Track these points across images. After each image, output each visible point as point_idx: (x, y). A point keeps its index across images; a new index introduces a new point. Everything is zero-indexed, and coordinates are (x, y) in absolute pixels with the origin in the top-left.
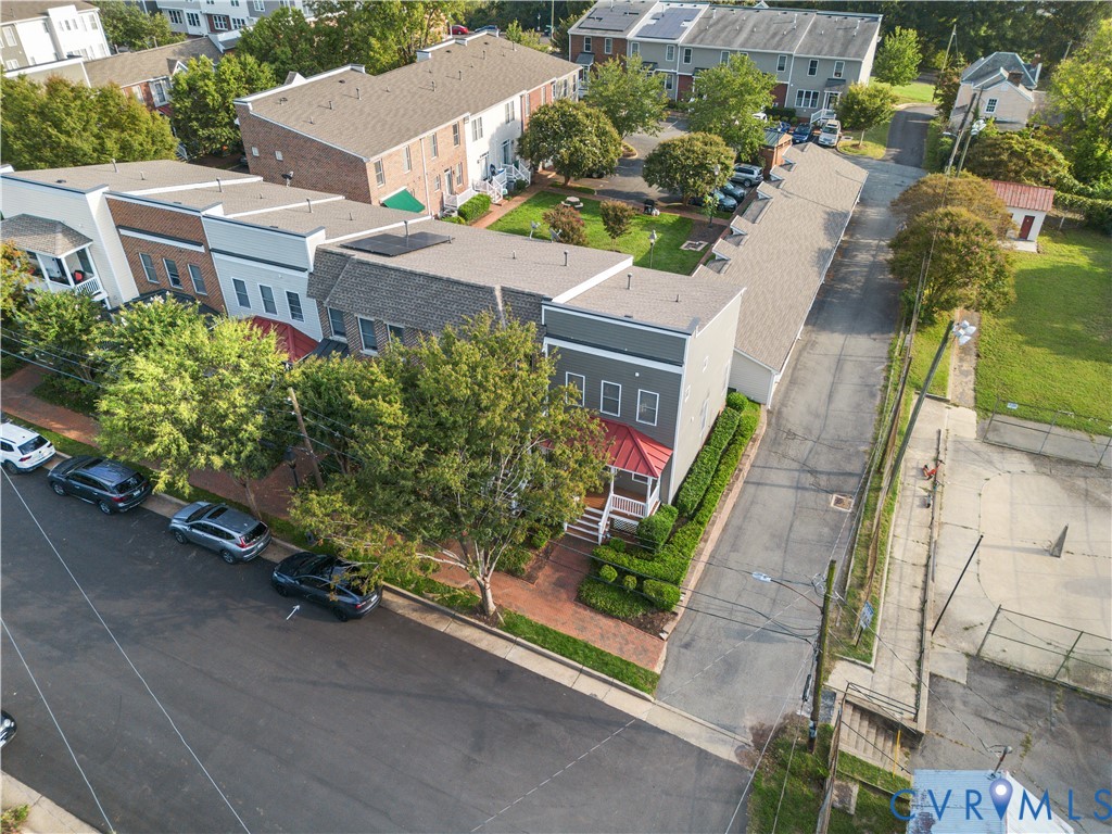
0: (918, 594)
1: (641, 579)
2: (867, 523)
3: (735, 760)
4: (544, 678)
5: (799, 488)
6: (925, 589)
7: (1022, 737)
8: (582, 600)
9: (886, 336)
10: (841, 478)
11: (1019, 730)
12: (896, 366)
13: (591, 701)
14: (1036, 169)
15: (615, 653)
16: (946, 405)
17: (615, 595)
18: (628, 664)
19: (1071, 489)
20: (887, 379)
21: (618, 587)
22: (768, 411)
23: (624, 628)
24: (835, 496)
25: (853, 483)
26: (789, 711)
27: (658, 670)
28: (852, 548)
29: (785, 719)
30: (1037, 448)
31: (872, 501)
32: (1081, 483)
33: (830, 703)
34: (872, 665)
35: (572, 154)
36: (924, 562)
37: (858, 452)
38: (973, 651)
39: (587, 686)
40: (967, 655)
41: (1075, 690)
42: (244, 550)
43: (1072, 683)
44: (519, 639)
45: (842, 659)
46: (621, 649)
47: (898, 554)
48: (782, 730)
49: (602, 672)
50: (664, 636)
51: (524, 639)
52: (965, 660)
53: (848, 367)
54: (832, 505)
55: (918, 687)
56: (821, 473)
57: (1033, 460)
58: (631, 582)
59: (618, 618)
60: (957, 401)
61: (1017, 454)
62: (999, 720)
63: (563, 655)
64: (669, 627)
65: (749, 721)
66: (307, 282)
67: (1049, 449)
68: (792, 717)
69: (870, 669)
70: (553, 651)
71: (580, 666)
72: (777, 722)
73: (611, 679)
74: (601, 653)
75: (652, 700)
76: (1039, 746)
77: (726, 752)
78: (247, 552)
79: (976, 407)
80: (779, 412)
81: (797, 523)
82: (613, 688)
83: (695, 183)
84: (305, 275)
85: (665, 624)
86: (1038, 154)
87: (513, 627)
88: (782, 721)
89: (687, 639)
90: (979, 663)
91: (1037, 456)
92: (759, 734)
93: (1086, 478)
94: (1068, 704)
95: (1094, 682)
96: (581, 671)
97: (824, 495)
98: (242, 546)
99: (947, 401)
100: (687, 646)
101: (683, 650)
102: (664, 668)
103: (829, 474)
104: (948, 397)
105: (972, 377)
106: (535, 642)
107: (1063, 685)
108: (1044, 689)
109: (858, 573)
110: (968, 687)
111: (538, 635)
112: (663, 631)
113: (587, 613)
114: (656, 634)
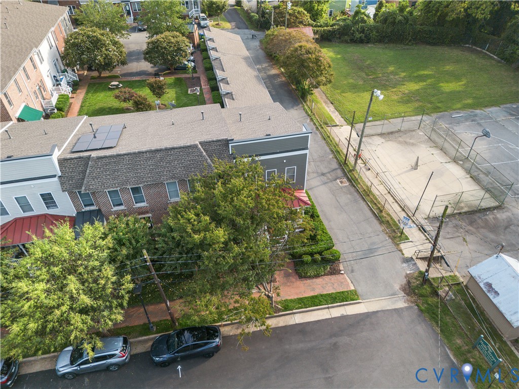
0: (397, 205)
2: (359, 186)
3: (406, 305)
4: (319, 321)
5: (325, 183)
7: (461, 238)
8: (302, 276)
9: (298, 107)
10: (334, 172)
11: (459, 237)
12: (313, 118)
13: (343, 317)
15: (334, 291)
16: (339, 127)
17: (315, 267)
18: (342, 292)
19: (400, 142)
20: (315, 124)
21: (314, 261)
23: (327, 278)
24: (338, 181)
25: (339, 173)
26: (404, 274)
27: (352, 288)
28: (363, 198)
29: (406, 278)
30: (379, 131)
31: (353, 177)
32: (400, 139)
33: (414, 262)
34: (410, 240)
35: (104, 58)
36: (387, 191)
37: (330, 159)
38: (425, 216)
39: (336, 312)
40: (425, 219)
41: (460, 213)
43: (459, 212)
44: (294, 311)
45: (401, 243)
46: (333, 288)
48: (409, 283)
49: (337, 302)
50: (342, 272)
51: (296, 309)
54: (340, 185)
56: (326, 173)
57: (381, 137)
58: (318, 257)
59: (322, 276)
60: (341, 124)
61: (375, 137)
62: (452, 236)
63: (317, 306)
64: (341, 267)
65: (397, 287)
66: (59, 182)
67: (384, 131)
68: (407, 276)
69: (411, 242)
70: (312, 307)
71: (327, 306)
72: (405, 281)
73: (342, 303)
74: (329, 295)
75: (361, 301)
76: (468, 238)
77: (401, 304)
78: (126, 359)
79: (347, 124)
81: (338, 199)
82: (345, 307)
83: (179, 59)
84: (56, 179)
85: (339, 267)
87: (287, 307)
88: (405, 279)
90: (431, 220)
91: (381, 135)
92: (404, 289)
93: (400, 136)
94: (462, 219)
95: (462, 208)
96: (328, 308)
97: (334, 182)
98: (123, 356)
100: (352, 271)
101: (353, 274)
102: (354, 285)
103: (329, 173)
104: (338, 124)
105: (337, 113)
106: (302, 308)
107: (456, 214)
108: (453, 218)
109: (376, 207)
111: (300, 304)
112: (341, 271)
113: (309, 281)
114: (339, 273)
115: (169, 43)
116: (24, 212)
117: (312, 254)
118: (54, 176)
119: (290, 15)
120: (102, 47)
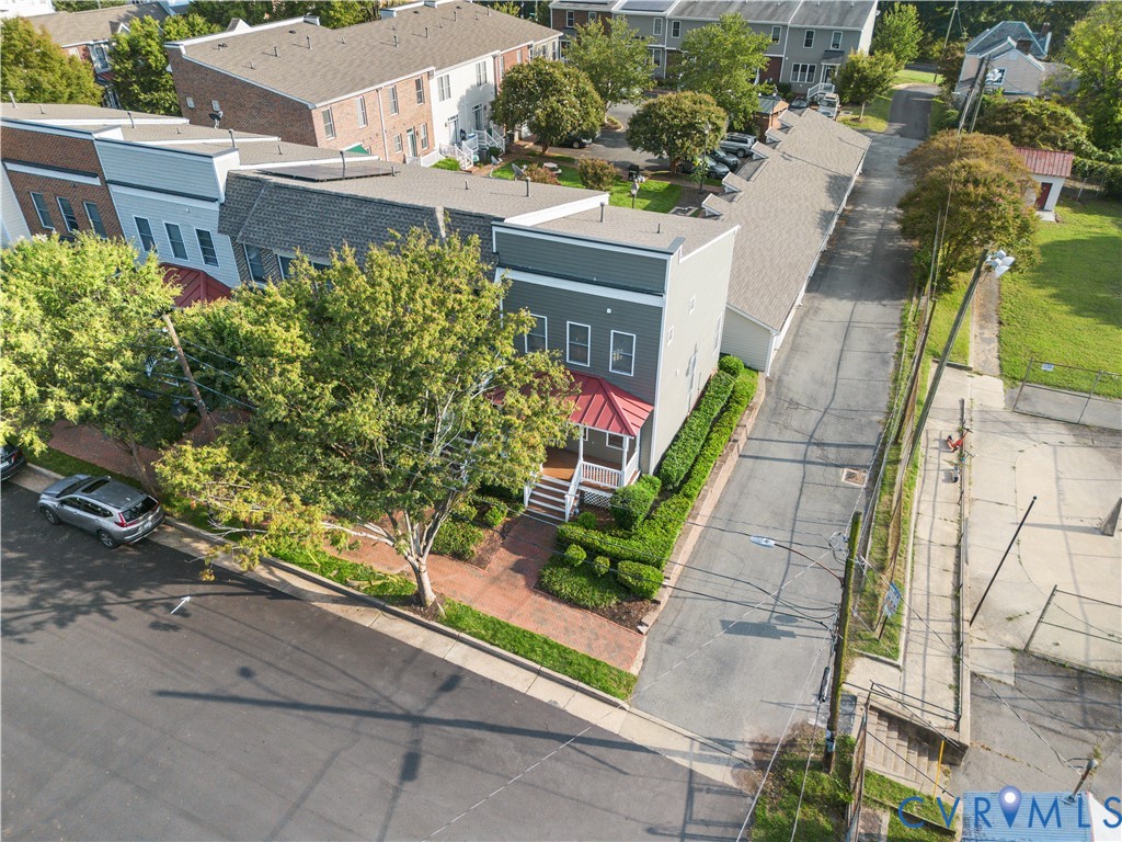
0: (949, 578)
1: (615, 560)
2: (885, 498)
3: (731, 783)
4: (491, 681)
5: (806, 462)
6: (958, 573)
7: (1090, 749)
8: (542, 588)
9: (898, 302)
10: (853, 450)
11: (1085, 741)
12: (910, 332)
13: (551, 709)
14: (1053, 134)
15: (582, 650)
16: (967, 373)
17: (584, 581)
18: (598, 663)
20: (900, 345)
21: (587, 570)
22: (768, 380)
23: (593, 620)
24: (846, 470)
25: (867, 457)
26: (799, 719)
27: (634, 670)
28: (869, 527)
29: (793, 730)
30: (1075, 417)
31: (889, 474)
33: (850, 709)
34: (900, 662)
36: (955, 542)
37: (871, 422)
38: (1021, 646)
39: (544, 691)
40: (1013, 650)
42: (125, 529)
44: (463, 635)
45: (862, 655)
46: (589, 646)
47: (923, 533)
48: (791, 743)
49: (565, 673)
50: (643, 629)
51: (469, 634)
52: (1011, 657)
53: (856, 333)
54: (843, 479)
55: (957, 688)
56: (829, 445)
57: (1071, 430)
58: (603, 563)
59: (587, 608)
60: (980, 370)
61: (1053, 425)
62: (1059, 728)
63: (516, 653)
64: (649, 619)
65: (749, 734)
66: (217, 215)
67: (1088, 419)
68: (803, 726)
69: (898, 667)
70: (504, 648)
71: (538, 667)
72: (783, 735)
73: (576, 682)
74: (563, 651)
75: (627, 707)
77: (720, 774)
78: (130, 533)
79: (1002, 375)
80: (780, 380)
81: (804, 500)
82: (578, 694)
84: (215, 207)
85: (644, 614)
86: (1053, 116)
87: (454, 623)
88: (790, 732)
89: (671, 632)
90: (1027, 659)
91: (1075, 426)
92: (762, 750)
96: (539, 673)
97: (833, 469)
98: (122, 525)
99: (969, 369)
100: (671, 641)
101: (665, 646)
102: (643, 668)
103: (838, 446)
104: (970, 365)
105: (995, 345)
106: (483, 639)
108: (1110, 690)
109: (877, 555)
110: (1016, 688)
111: (487, 630)
112: (641, 624)
113: (550, 604)
114: (633, 627)
115: (676, 109)
116: (176, 256)
117: (593, 552)
118: (213, 200)
119: (1027, 117)
120: (553, 95)
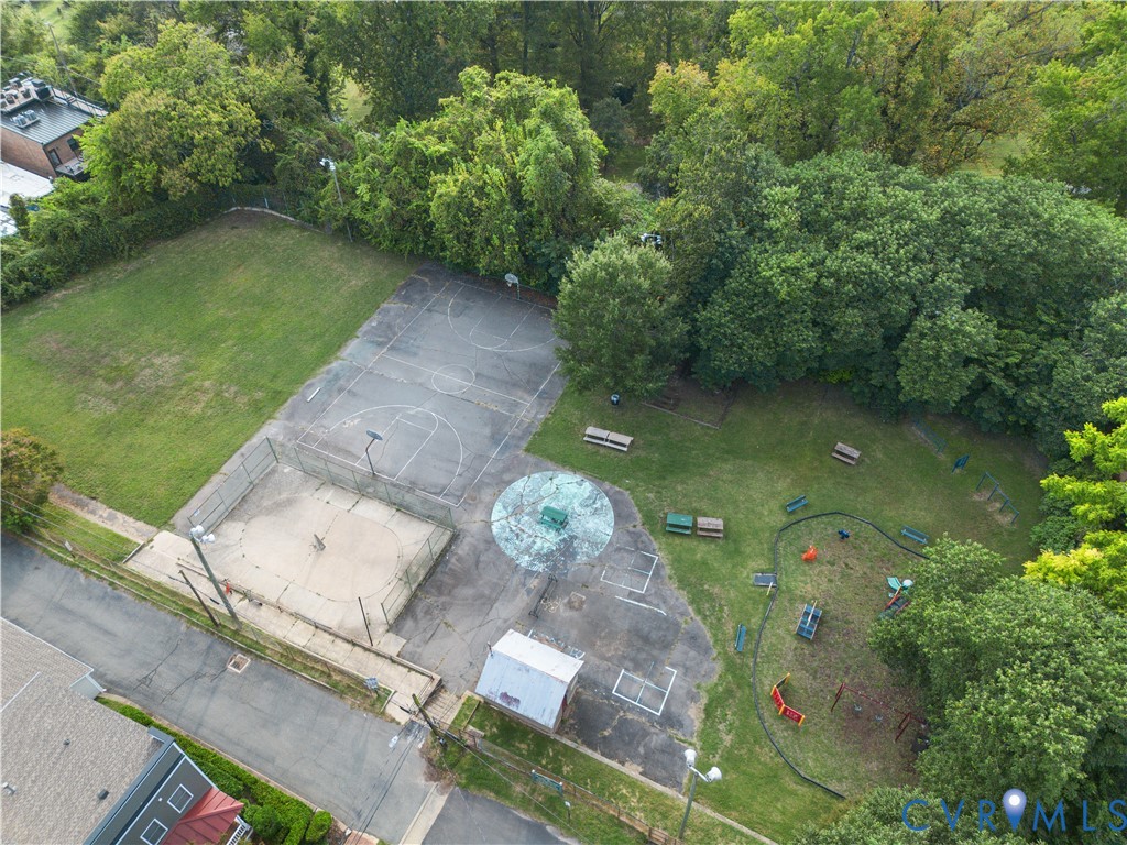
0: (339, 642)
2: (268, 652)
3: (446, 797)
5: (213, 691)
6: (337, 636)
10: (211, 655)
11: (439, 625)
16: (148, 548)
19: (269, 511)
20: (101, 579)
22: (108, 691)
24: (230, 667)
25: (219, 648)
26: (417, 753)
28: (290, 671)
29: (423, 758)
30: (222, 510)
31: (248, 642)
32: (266, 503)
33: (416, 726)
36: (313, 628)
37: (186, 634)
38: (387, 627)
40: (388, 631)
41: (419, 585)
43: (416, 585)
45: (385, 708)
47: (303, 642)
48: (430, 761)
50: (348, 832)
52: (390, 634)
53: (69, 603)
54: (239, 672)
55: (411, 669)
56: (200, 669)
57: (233, 519)
60: (146, 538)
62: (431, 633)
64: (343, 827)
65: (421, 781)
68: (422, 752)
69: (395, 692)
76: (449, 619)
77: (438, 802)
79: (159, 528)
80: (112, 682)
81: (254, 704)
85: (339, 829)
88: (424, 761)
89: (353, 815)
90: (395, 627)
91: (231, 515)
92: (431, 777)
93: (262, 497)
94: (427, 592)
95: (417, 574)
97: (226, 675)
99: (143, 546)
100: (358, 815)
101: (362, 819)
102: (374, 835)
103: (204, 664)
104: (142, 543)
105: (120, 515)
107: (416, 590)
108: (417, 600)
109: (317, 675)
112: (345, 832)
114: (346, 838)
